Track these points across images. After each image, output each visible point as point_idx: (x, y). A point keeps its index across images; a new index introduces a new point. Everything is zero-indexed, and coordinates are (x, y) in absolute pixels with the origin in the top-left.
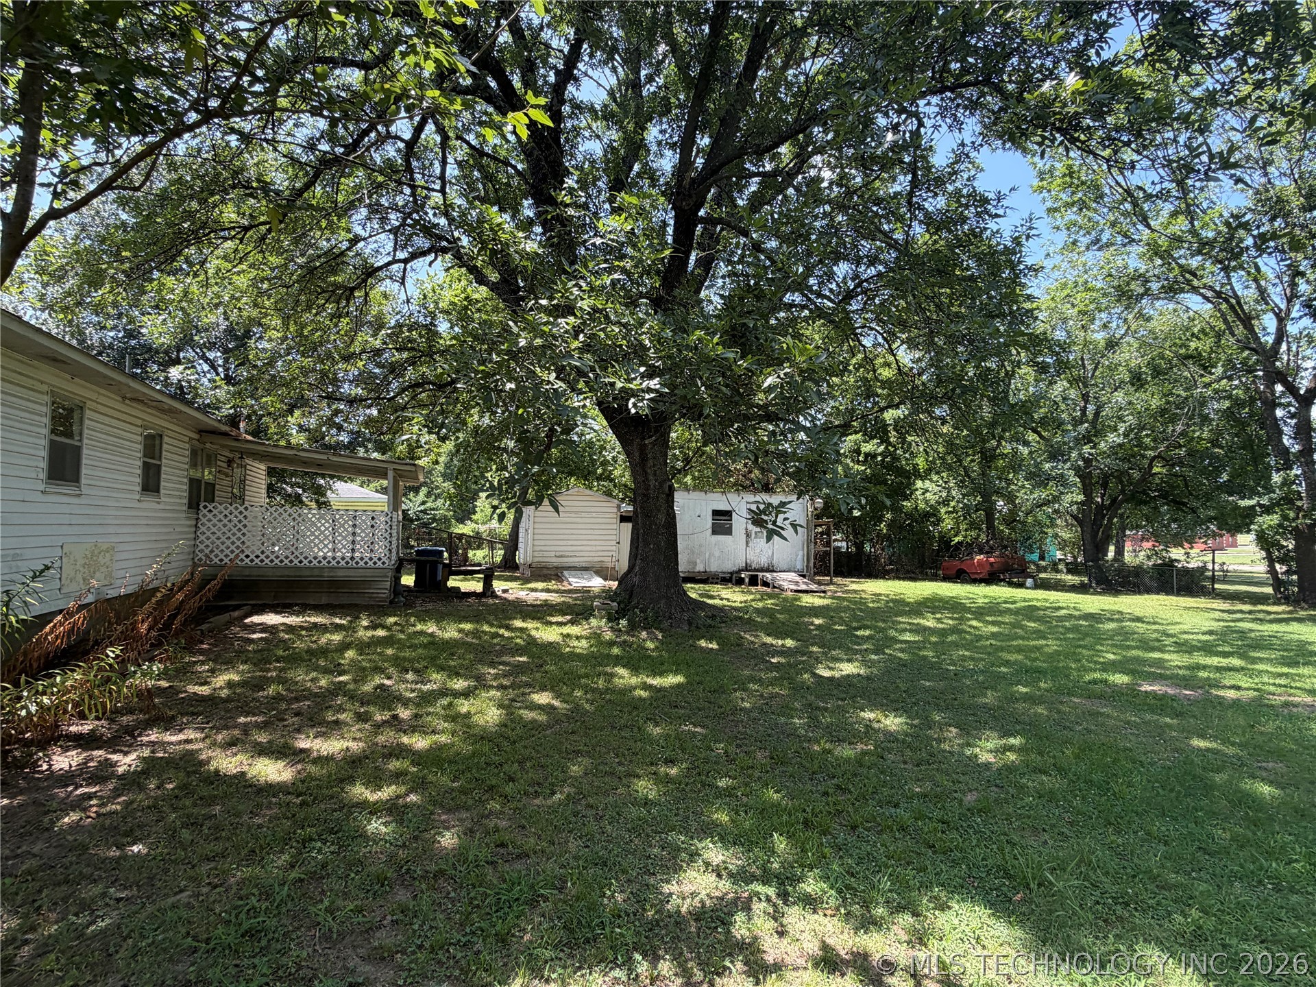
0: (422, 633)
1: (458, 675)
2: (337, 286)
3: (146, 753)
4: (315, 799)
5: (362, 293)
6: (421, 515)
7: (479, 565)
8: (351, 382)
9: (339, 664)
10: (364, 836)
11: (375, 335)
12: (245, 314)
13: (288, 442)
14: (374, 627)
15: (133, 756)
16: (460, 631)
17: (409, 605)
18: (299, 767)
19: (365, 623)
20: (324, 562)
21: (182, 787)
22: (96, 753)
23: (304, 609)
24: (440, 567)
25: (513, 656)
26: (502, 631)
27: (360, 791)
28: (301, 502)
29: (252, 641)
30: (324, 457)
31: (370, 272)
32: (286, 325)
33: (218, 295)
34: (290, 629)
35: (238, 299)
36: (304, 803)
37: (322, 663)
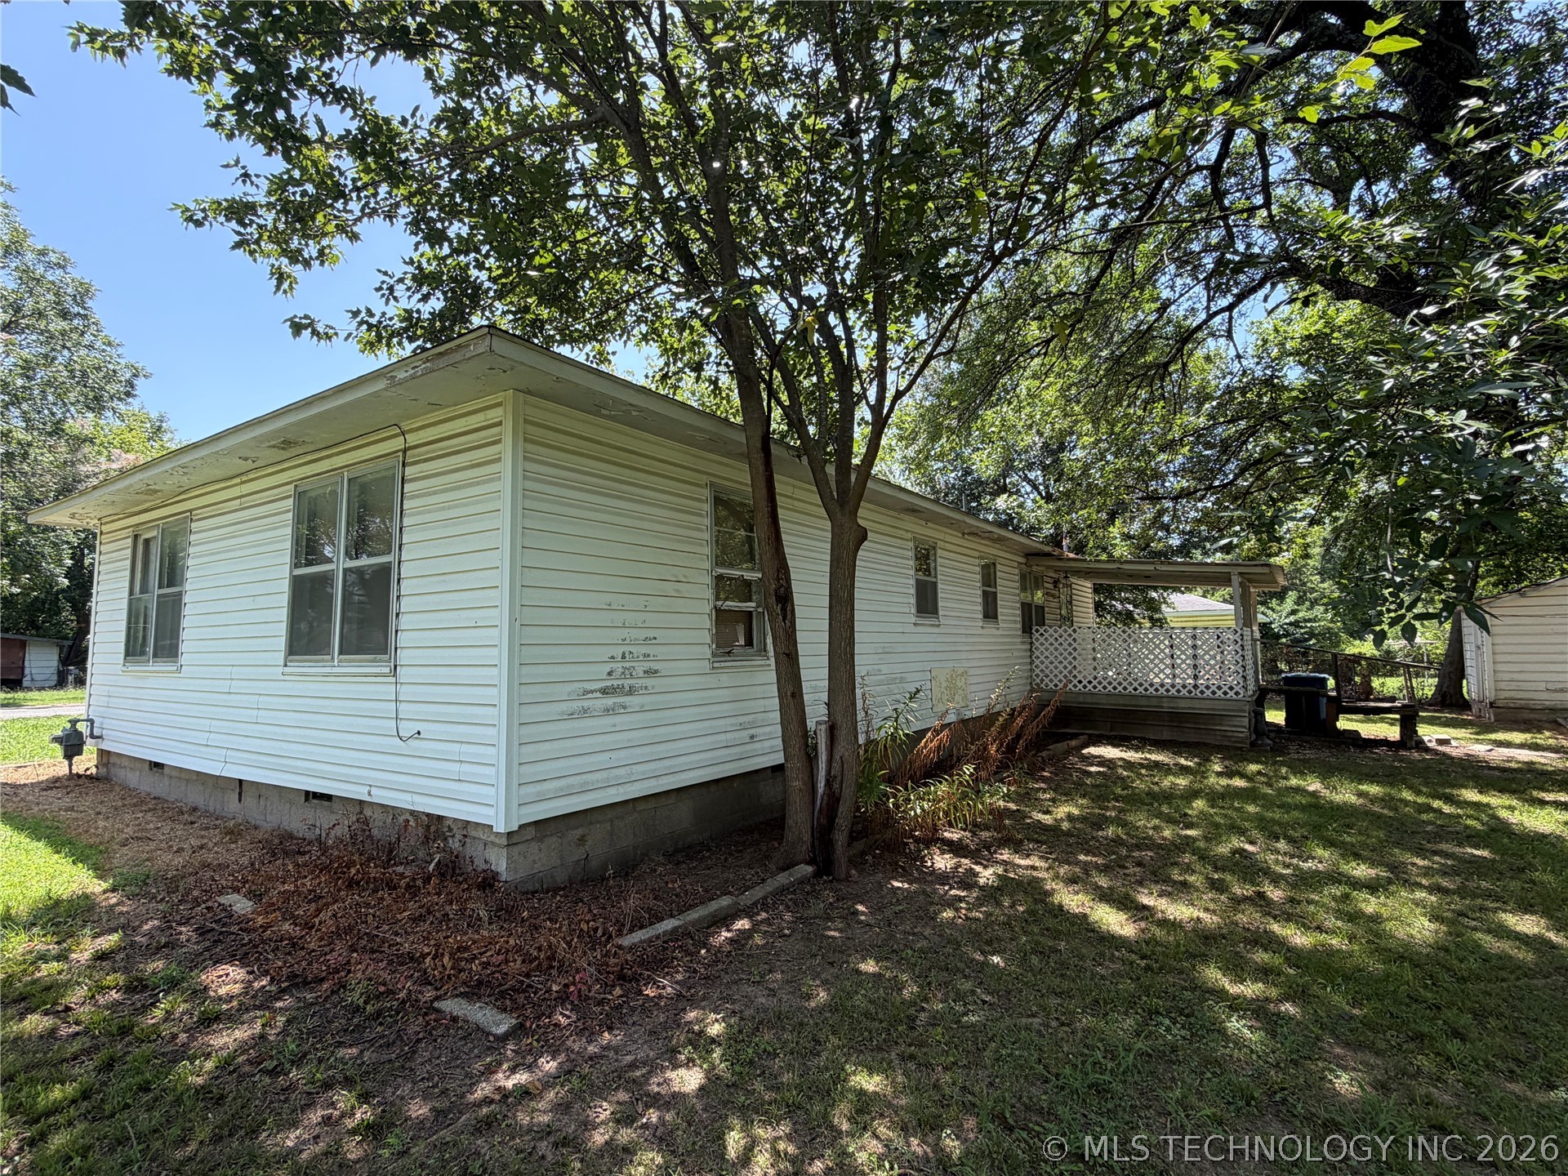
0: (1298, 790)
1: (1357, 856)
2: (1148, 367)
3: (1000, 871)
4: (1161, 969)
5: (1179, 366)
6: (1291, 629)
7: (1393, 699)
8: (1175, 474)
9: (1186, 815)
10: (1222, 1032)
11: (1197, 413)
12: (1057, 426)
13: (1110, 555)
14: (1230, 774)
15: (990, 871)
16: (1360, 794)
17: (1278, 750)
18: (1143, 924)
19: (1217, 768)
20: (1162, 690)
21: (1029, 912)
22: (965, 861)
23: (1142, 744)
24: (1324, 700)
25: (1460, 845)
26: (1436, 804)
27: (1213, 975)
28: (1134, 620)
29: (1089, 774)
30: (1151, 567)
31: (1186, 337)
32: (1097, 428)
33: (1031, 417)
34: (1129, 765)
35: (1048, 414)
36: (1148, 968)
37: (1165, 809)
